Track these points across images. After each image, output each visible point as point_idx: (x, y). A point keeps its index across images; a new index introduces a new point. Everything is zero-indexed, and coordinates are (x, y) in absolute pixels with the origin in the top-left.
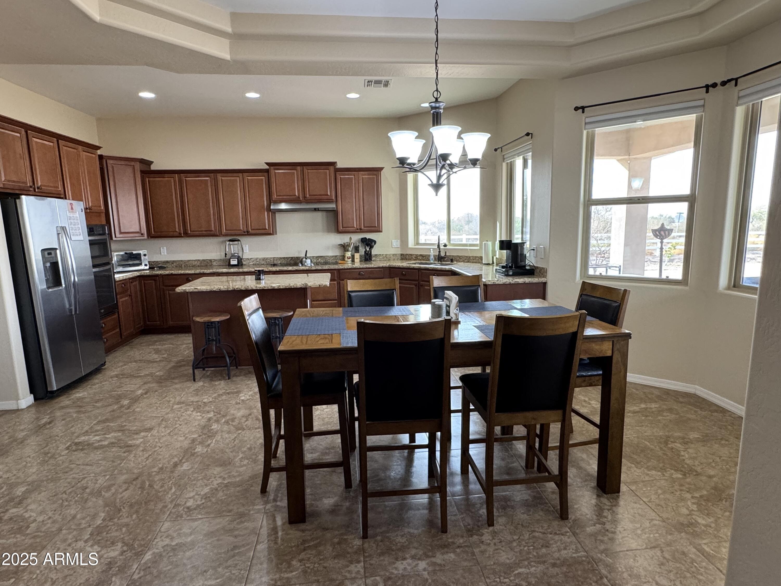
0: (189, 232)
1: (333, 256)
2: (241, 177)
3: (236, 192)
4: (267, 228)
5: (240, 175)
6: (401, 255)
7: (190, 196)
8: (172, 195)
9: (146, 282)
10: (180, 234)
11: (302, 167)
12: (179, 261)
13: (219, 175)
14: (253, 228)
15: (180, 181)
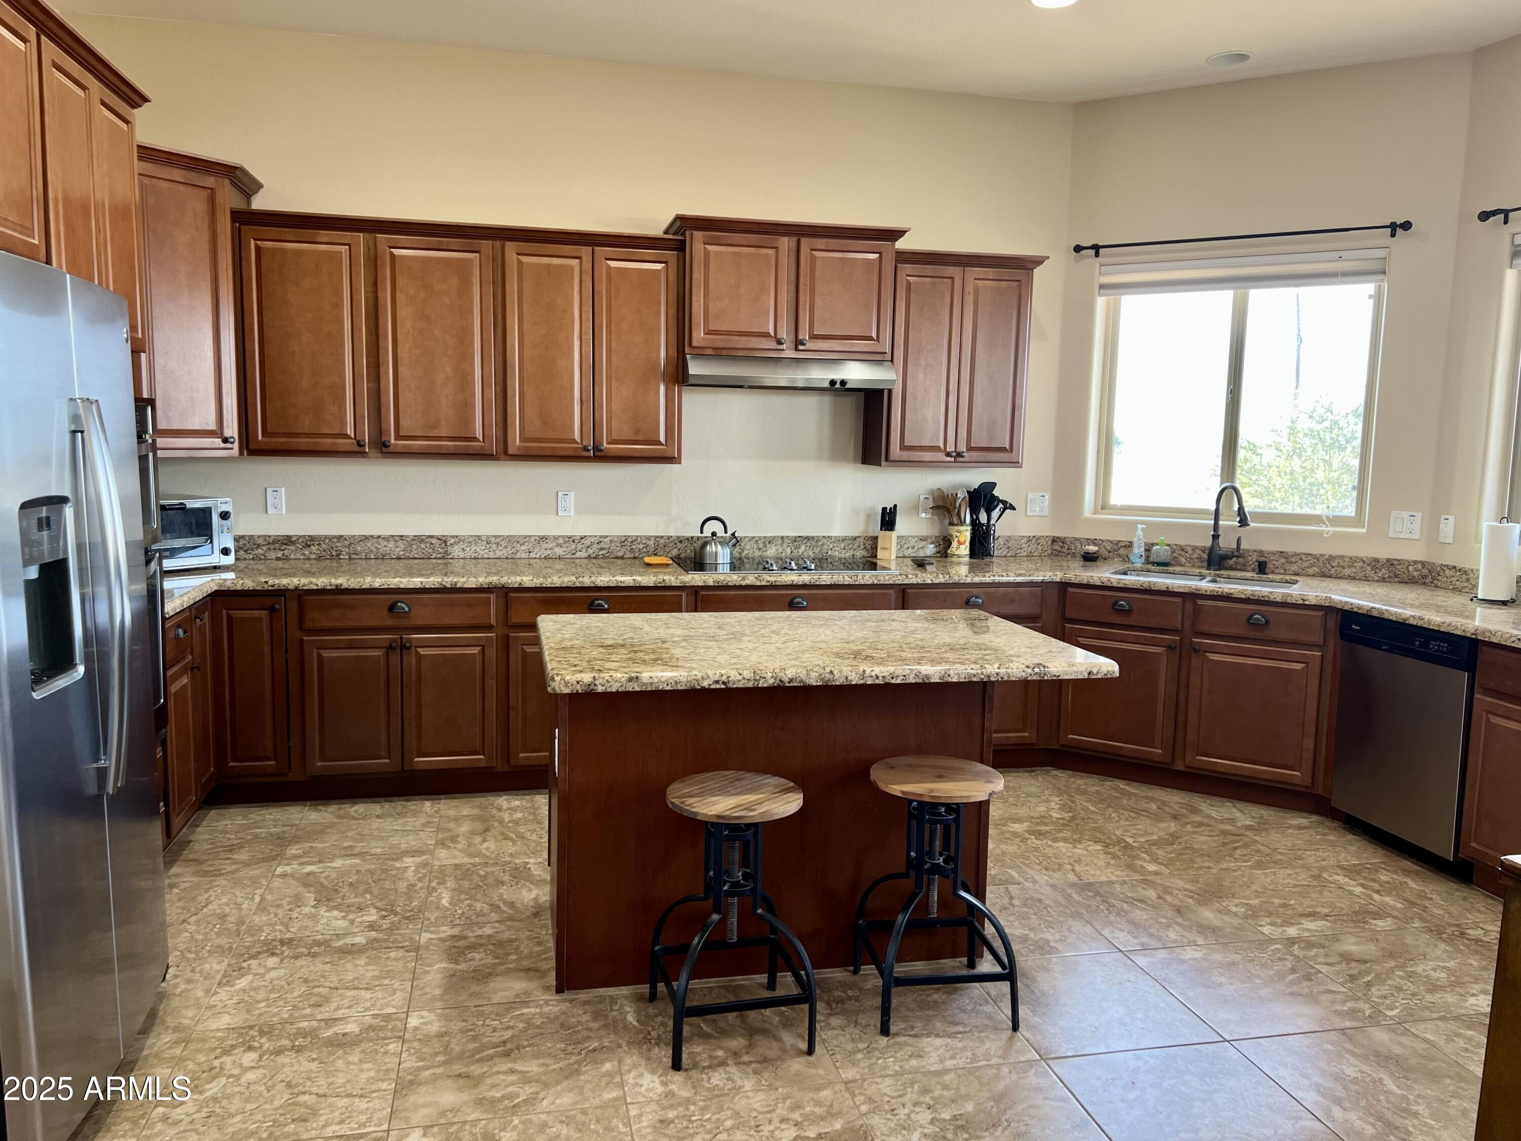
0: (393, 441)
1: (844, 539)
2: (587, 259)
3: (568, 310)
4: (662, 439)
5: (585, 251)
6: (1054, 540)
7: (404, 313)
8: (339, 306)
9: (236, 614)
10: (360, 444)
11: (794, 240)
12: (331, 538)
13: (511, 248)
14: (615, 436)
15: (374, 263)
